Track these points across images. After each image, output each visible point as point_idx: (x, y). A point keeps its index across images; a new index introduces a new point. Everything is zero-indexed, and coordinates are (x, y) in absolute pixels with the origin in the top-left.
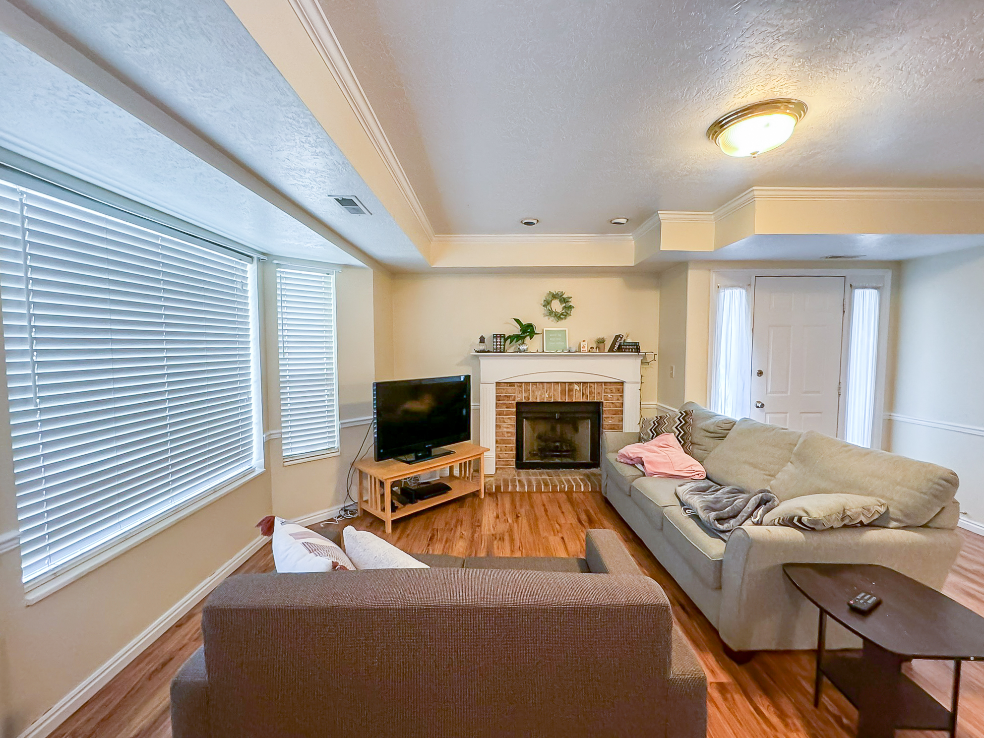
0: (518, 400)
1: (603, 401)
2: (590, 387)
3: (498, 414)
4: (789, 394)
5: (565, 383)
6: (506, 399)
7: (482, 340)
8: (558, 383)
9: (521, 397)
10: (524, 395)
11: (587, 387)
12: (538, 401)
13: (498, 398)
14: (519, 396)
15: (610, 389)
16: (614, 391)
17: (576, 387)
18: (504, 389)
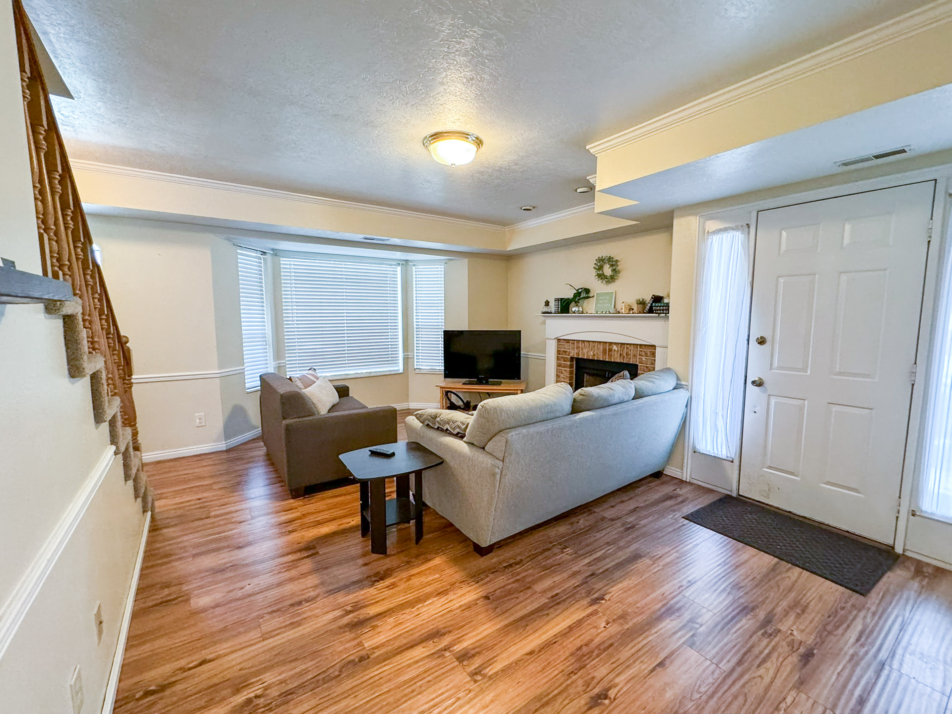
0: (572, 355)
1: (638, 363)
2: (627, 348)
3: (559, 365)
4: (809, 373)
5: (606, 343)
6: (564, 354)
7: (547, 303)
8: (600, 342)
9: (573, 353)
10: (576, 351)
11: (624, 348)
12: (585, 358)
13: (559, 352)
14: (573, 351)
15: (645, 352)
16: (649, 354)
17: (615, 347)
18: (563, 345)
